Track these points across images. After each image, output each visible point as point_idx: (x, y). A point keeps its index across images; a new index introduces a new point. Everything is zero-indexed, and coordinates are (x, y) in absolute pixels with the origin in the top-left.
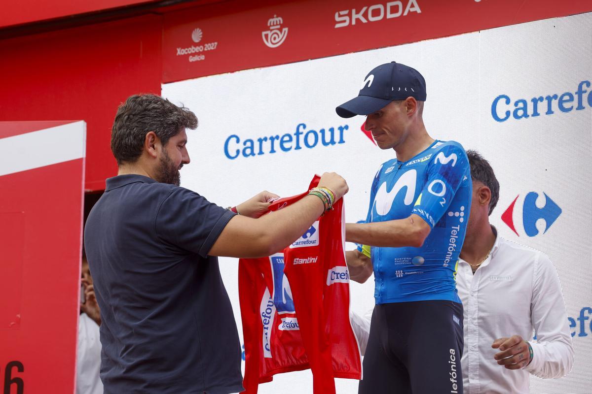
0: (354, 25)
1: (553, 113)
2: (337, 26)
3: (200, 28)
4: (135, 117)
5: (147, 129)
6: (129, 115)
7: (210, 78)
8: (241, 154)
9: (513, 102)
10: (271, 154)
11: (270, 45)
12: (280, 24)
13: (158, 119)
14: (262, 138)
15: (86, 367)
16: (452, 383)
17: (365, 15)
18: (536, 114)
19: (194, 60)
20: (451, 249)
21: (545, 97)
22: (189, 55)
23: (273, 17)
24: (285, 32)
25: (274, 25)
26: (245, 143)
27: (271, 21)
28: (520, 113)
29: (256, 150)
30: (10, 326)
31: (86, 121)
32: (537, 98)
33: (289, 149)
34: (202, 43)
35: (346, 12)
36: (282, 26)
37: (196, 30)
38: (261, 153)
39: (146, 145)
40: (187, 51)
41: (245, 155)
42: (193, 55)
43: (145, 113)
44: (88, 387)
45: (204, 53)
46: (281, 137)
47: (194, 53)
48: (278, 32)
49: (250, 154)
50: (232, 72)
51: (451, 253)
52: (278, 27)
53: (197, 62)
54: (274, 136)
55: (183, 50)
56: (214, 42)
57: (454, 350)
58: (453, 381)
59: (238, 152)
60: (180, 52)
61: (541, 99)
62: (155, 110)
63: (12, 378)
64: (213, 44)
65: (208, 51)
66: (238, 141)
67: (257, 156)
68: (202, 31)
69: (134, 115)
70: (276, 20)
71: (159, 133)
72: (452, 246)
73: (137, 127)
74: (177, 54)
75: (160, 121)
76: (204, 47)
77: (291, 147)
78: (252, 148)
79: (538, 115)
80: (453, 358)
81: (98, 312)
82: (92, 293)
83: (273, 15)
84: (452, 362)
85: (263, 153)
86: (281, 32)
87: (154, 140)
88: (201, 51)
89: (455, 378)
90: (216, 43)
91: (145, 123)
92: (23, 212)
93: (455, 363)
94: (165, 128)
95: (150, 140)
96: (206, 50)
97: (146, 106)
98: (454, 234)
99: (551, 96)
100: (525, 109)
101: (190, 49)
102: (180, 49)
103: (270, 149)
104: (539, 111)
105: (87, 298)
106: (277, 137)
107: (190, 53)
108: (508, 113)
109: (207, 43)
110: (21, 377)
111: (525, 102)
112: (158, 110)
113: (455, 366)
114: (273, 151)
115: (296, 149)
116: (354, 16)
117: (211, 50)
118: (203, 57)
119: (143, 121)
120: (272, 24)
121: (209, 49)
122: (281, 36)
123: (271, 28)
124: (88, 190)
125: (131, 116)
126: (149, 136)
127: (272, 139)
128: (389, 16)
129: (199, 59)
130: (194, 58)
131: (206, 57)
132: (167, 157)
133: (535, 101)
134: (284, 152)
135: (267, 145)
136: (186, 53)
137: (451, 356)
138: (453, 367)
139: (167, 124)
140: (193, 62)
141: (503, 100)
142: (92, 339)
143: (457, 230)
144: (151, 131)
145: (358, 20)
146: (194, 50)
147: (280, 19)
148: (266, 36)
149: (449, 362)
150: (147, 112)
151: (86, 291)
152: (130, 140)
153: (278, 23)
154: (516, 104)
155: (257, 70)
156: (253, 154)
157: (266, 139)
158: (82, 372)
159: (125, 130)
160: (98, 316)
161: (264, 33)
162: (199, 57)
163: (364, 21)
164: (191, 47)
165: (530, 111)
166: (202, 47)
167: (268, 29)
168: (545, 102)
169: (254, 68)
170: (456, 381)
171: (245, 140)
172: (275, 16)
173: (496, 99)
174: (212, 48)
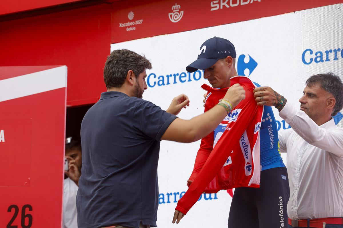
0: (221, 9)
1: (338, 59)
2: (212, 9)
3: (133, 11)
4: (121, 61)
5: (128, 68)
6: (117, 61)
7: (139, 40)
8: (157, 84)
9: (314, 53)
10: (174, 84)
11: (173, 21)
12: (179, 9)
13: (134, 63)
14: (169, 75)
15: (69, 208)
16: (280, 217)
17: (228, 3)
18: (328, 60)
19: (129, 30)
20: (272, 138)
21: (333, 50)
22: (126, 27)
23: (175, 5)
24: (182, 13)
25: (175, 9)
26: (159, 78)
27: (174, 7)
28: (319, 59)
29: (166, 82)
30: (24, 184)
31: (67, 66)
32: (329, 50)
33: (185, 81)
34: (134, 20)
35: (217, 2)
36: (180, 10)
37: (130, 12)
38: (168, 83)
39: (128, 78)
40: (125, 25)
41: (159, 85)
42: (129, 27)
43: (126, 59)
44: (69, 219)
45: (135, 26)
46: (180, 74)
47: (129, 26)
48: (178, 13)
49: (162, 84)
50: (151, 37)
51: (273, 140)
52: (178, 10)
53: (131, 31)
54: (176, 74)
55: (123, 24)
56: (141, 19)
57: (282, 197)
58: (281, 215)
59: (155, 83)
60: (121, 25)
61: (331, 51)
62: (132, 58)
63: (26, 215)
64: (140, 21)
65: (137, 25)
66: (155, 77)
67: (166, 85)
68: (134, 13)
69: (120, 60)
70: (177, 7)
71: (135, 71)
72: (272, 136)
73: (122, 67)
74: (120, 27)
75: (135, 64)
76: (135, 22)
77: (186, 80)
78: (163, 81)
79: (329, 60)
80: (281, 202)
81: (75, 176)
82: (72, 165)
83: (175, 3)
84: (280, 205)
85: (169, 84)
86: (180, 13)
87: (132, 74)
88: (133, 24)
89: (282, 213)
90: (142, 20)
91: (127, 65)
92: (31, 119)
93: (282, 205)
94: (138, 68)
95: (130, 75)
96: (136, 24)
97: (127, 55)
98: (270, 130)
99: (337, 49)
100: (321, 57)
101: (127, 23)
102: (121, 23)
103: (173, 81)
104: (329, 58)
105: (69, 168)
106: (178, 74)
107: (127, 26)
108: (311, 60)
109: (137, 20)
110: (31, 214)
111: (321, 53)
112: (134, 58)
113: (282, 206)
114: (175, 82)
115: (188, 81)
116: (222, 4)
117: (139, 24)
118: (134, 28)
119: (126, 64)
120: (174, 9)
121: (138, 24)
122: (179, 16)
123: (174, 11)
124: (69, 106)
125: (118, 61)
126: (129, 73)
127: (175, 75)
128: (242, 4)
129: (132, 30)
130: (129, 29)
131: (136, 28)
132: (138, 85)
133: (327, 52)
134: (182, 83)
135: (172, 79)
136: (125, 26)
137: (280, 201)
138: (281, 208)
139: (139, 65)
140: (129, 31)
141: (309, 52)
142: (73, 192)
143: (271, 127)
144: (131, 69)
145: (224, 6)
146: (129, 24)
147: (179, 6)
148: (171, 16)
149: (279, 204)
150: (127, 59)
151: (69, 164)
152: (118, 75)
153: (178, 8)
154: (316, 54)
155: (166, 35)
156: (163, 84)
157: (171, 75)
158: (66, 211)
159: (115, 69)
160: (75, 179)
161: (169, 14)
162: (132, 28)
163: (228, 6)
164: (128, 23)
165: (324, 58)
166: (134, 22)
167: (172, 11)
168: (333, 53)
169: (164, 34)
170: (283, 215)
171: (159, 76)
172: (176, 4)
173: (304, 51)
174: (140, 23)
